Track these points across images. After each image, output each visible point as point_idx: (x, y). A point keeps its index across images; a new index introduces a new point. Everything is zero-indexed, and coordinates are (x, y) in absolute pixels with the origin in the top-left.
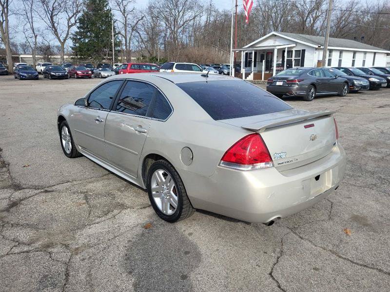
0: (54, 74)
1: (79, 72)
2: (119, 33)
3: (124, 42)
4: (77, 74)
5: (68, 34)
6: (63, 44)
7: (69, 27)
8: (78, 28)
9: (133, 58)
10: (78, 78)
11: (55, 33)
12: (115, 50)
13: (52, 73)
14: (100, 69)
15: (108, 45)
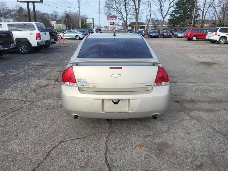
0: (152, 35)
1: (165, 34)
2: (199, 9)
3: (201, 14)
4: (164, 35)
5: (168, 12)
6: (164, 18)
7: (169, 8)
8: (174, 8)
9: (205, 25)
10: (164, 37)
11: (161, 12)
12: (194, 20)
13: (151, 35)
14: (178, 32)
15: (190, 17)
